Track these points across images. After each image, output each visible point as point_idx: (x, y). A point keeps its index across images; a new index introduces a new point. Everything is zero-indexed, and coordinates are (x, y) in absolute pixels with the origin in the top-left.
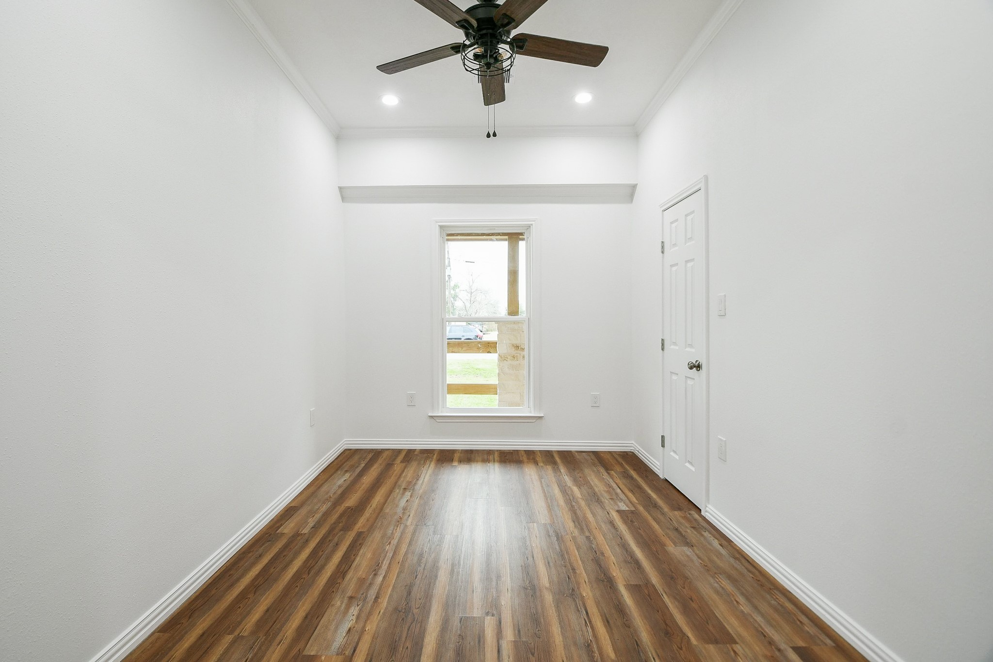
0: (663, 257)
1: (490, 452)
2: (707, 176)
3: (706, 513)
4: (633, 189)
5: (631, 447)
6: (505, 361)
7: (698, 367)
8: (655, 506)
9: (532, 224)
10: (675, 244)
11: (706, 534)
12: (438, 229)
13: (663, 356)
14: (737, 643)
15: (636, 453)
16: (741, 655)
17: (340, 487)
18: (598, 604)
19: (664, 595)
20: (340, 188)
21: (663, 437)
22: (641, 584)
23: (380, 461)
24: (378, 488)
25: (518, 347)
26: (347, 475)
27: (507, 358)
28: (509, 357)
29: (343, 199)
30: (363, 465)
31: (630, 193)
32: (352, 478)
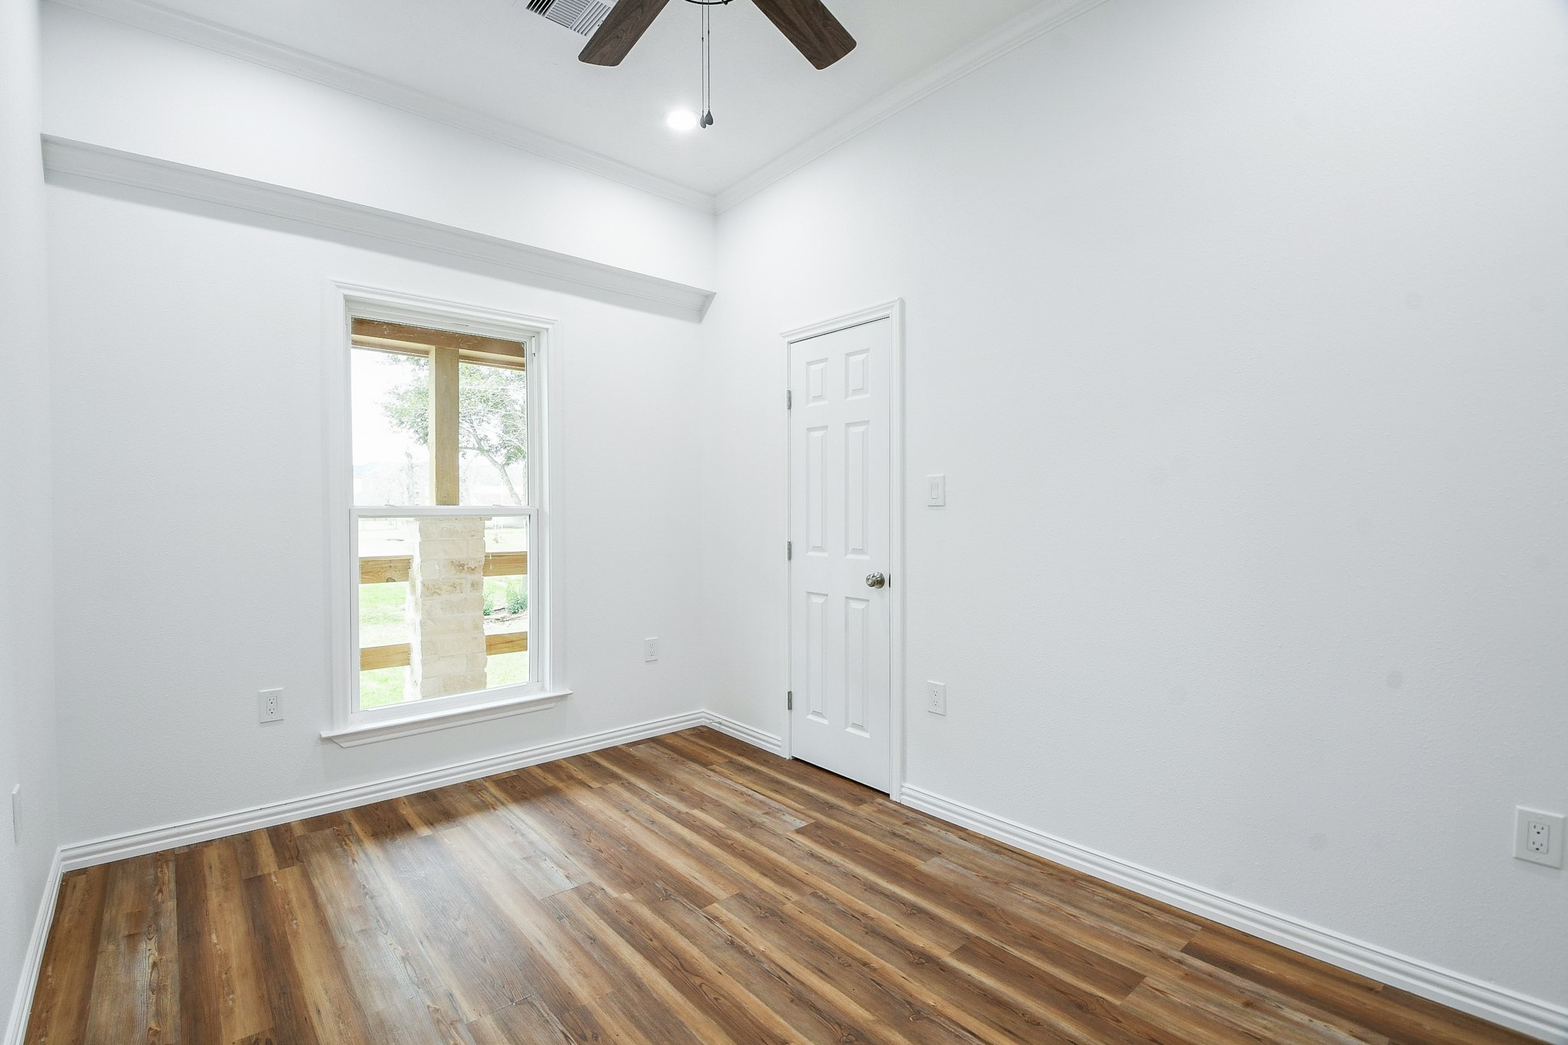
0: (790, 415)
1: (472, 787)
2: (903, 300)
3: (902, 797)
4: (708, 298)
5: (701, 718)
6: (436, 597)
7: (879, 582)
8: (832, 806)
9: (547, 330)
10: (821, 396)
11: (929, 828)
12: (341, 302)
13: (790, 569)
14: (1145, 976)
15: (716, 727)
16: (1169, 992)
17: (157, 989)
18: (959, 1006)
19: (1004, 946)
20: (45, 141)
21: (790, 693)
22: (963, 943)
23: (214, 879)
24: (286, 951)
25: (462, 566)
26: (148, 951)
27: (440, 589)
28: (444, 587)
29: (50, 174)
30: (171, 905)
31: (699, 305)
32: (171, 953)
